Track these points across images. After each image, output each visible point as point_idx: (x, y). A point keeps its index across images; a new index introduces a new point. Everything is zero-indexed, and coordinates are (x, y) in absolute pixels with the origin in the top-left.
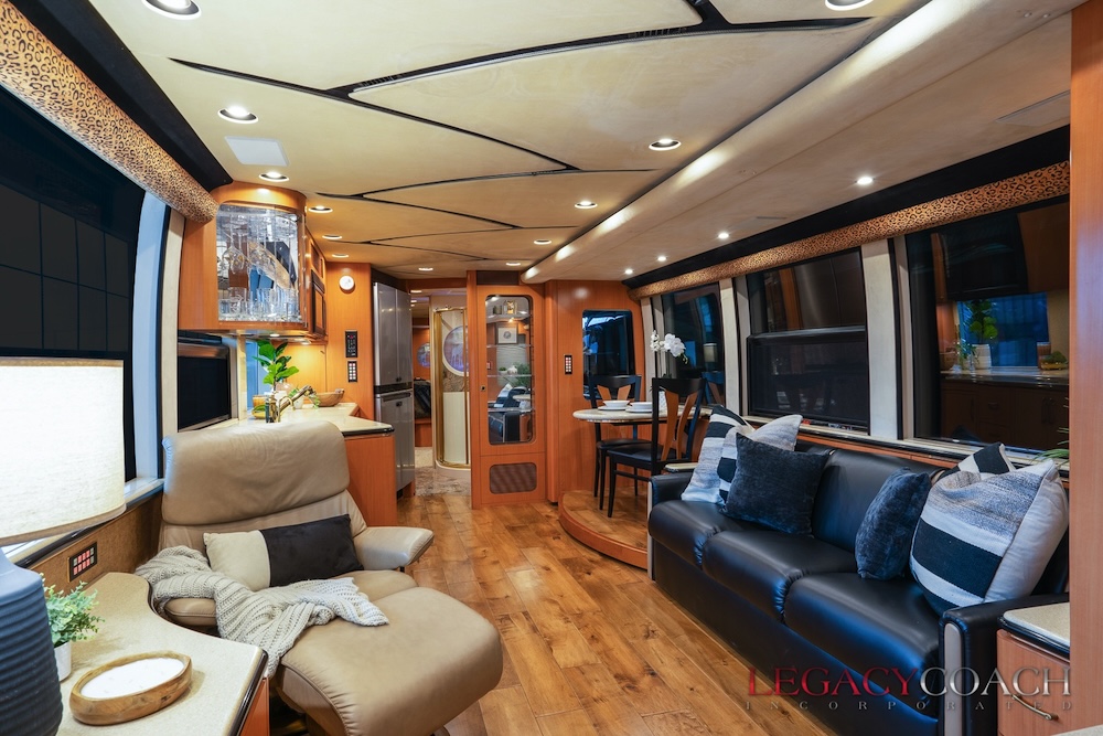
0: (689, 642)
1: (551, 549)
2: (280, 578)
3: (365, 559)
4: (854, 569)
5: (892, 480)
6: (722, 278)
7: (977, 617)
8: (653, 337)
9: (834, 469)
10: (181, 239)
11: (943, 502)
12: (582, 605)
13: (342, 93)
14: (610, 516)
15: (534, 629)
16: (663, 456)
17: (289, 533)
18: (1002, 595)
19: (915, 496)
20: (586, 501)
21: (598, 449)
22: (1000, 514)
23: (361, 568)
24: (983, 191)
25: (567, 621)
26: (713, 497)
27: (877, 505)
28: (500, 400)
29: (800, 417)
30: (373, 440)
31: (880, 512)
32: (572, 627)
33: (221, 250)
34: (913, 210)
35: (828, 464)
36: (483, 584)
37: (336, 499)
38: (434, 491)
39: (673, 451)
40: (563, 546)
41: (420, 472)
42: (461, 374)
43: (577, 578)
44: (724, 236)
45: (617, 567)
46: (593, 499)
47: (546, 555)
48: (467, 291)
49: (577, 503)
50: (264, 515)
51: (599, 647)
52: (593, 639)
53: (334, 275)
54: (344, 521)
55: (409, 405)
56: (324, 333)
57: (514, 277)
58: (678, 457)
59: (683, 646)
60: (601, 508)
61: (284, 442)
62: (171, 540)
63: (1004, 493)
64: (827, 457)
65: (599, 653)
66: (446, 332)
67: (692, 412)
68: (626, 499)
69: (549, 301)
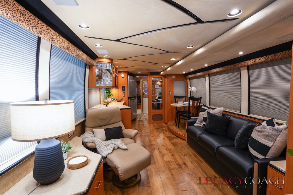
0: (194, 158)
1: (165, 134)
2: (108, 139)
3: (124, 136)
4: (233, 146)
5: (245, 125)
6: (206, 74)
7: (263, 162)
8: (189, 87)
9: (231, 121)
10: (89, 70)
11: (256, 132)
12: (171, 147)
13: (118, 40)
14: (178, 127)
15: (160, 152)
16: (191, 115)
17: (109, 130)
18: (270, 156)
19: (250, 130)
20: (173, 123)
21: (176, 112)
22: (271, 137)
23: (124, 137)
24: (272, 56)
25: (167, 151)
26: (202, 126)
27: (240, 131)
28: (156, 100)
29: (223, 108)
30: (127, 110)
31: (241, 133)
32: (168, 152)
33: (97, 71)
34: (254, 60)
35: (230, 119)
36: (150, 141)
37: (119, 123)
38: (141, 119)
39: (193, 113)
40: (168, 133)
41: (138, 115)
42: (147, 94)
43: (170, 141)
44: (206, 65)
45: (179, 139)
46: (175, 123)
47: (164, 135)
48: (148, 76)
49: (171, 124)
50: (105, 126)
51: (174, 157)
52: (173, 155)
53: (120, 74)
54: (121, 127)
55: (136, 101)
56: (118, 86)
57: (158, 74)
58: (195, 115)
59: (193, 159)
60: (177, 125)
61: (108, 111)
62: (87, 130)
63: (272, 132)
64: (230, 118)
65: (174, 159)
66: (144, 85)
67: (198, 105)
68: (183, 123)
69: (166, 79)
